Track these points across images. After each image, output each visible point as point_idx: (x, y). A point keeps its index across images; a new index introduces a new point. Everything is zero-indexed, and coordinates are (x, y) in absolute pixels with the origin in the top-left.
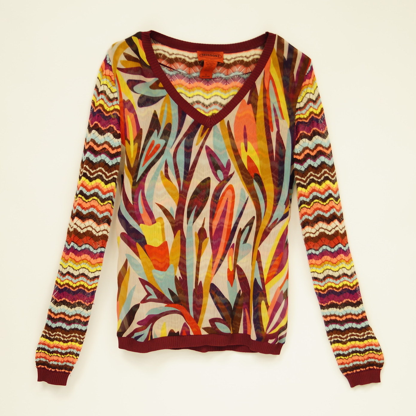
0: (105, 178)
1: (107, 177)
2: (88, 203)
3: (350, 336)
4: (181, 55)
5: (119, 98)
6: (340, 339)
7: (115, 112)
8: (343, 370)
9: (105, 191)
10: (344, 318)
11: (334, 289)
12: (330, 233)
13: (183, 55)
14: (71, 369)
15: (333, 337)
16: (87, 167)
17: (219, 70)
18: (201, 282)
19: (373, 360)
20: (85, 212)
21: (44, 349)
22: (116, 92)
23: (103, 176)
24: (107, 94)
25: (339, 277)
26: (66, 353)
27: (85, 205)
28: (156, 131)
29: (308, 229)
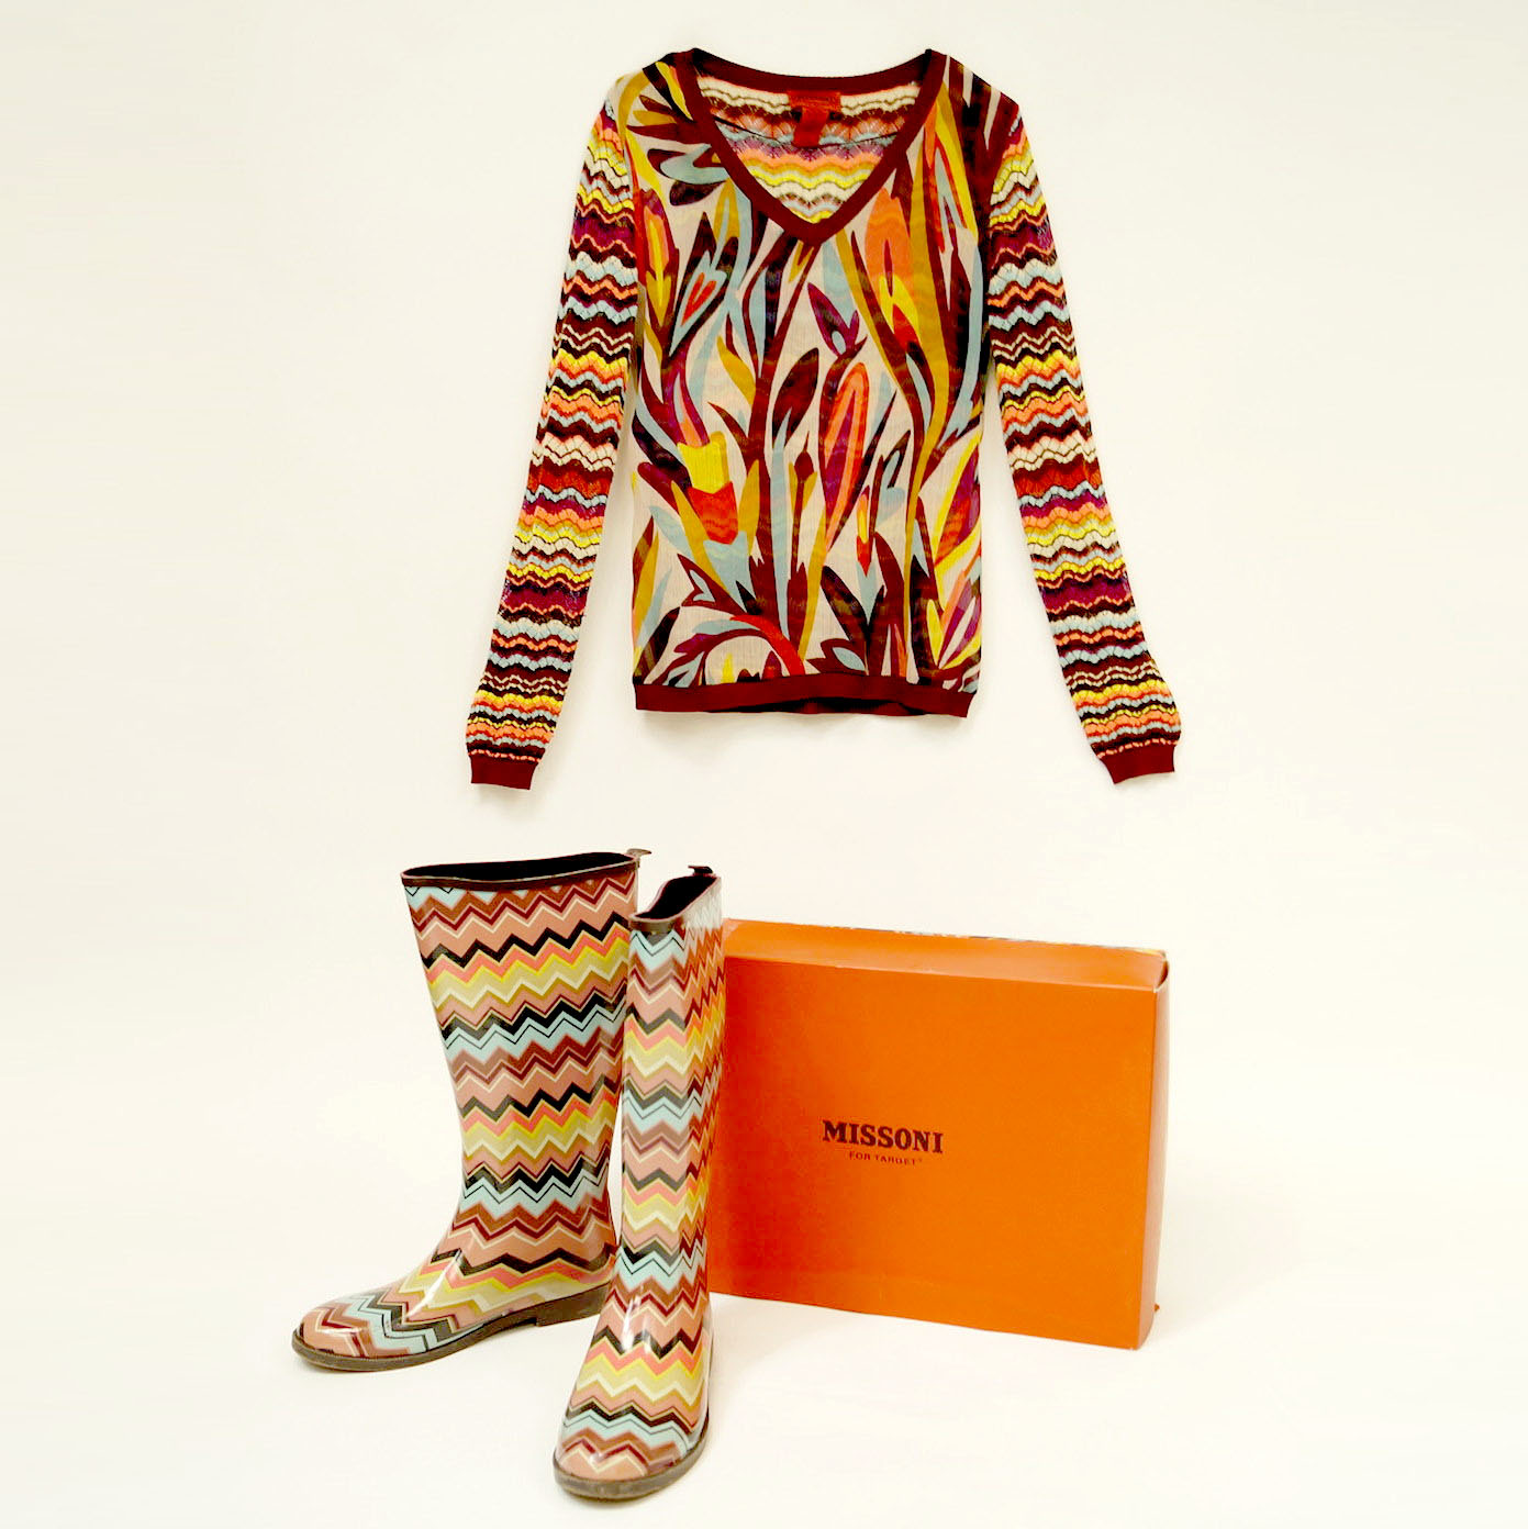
0: (605, 349)
1: (611, 347)
2: (573, 403)
3: (1110, 674)
4: (754, 99)
5: (631, 187)
6: (1089, 683)
7: (624, 214)
8: (1097, 748)
9: (606, 377)
10: (1097, 638)
11: (1076, 577)
12: (1065, 461)
13: (759, 100)
14: (539, 753)
15: (1075, 677)
16: (570, 328)
17: (833, 130)
18: (803, 564)
19: (1158, 725)
20: (566, 422)
21: (483, 714)
22: (626, 174)
23: (603, 345)
24: (608, 178)
25: (1085, 552)
26: (530, 721)
27: (566, 408)
28: (707, 253)
29: (1019, 451)
